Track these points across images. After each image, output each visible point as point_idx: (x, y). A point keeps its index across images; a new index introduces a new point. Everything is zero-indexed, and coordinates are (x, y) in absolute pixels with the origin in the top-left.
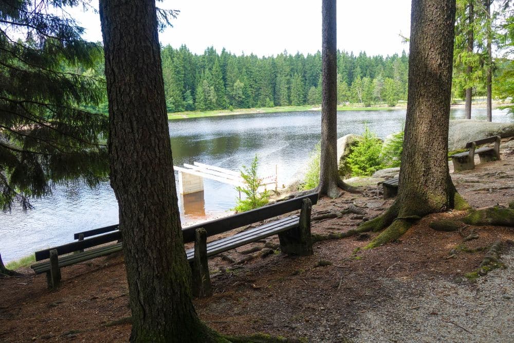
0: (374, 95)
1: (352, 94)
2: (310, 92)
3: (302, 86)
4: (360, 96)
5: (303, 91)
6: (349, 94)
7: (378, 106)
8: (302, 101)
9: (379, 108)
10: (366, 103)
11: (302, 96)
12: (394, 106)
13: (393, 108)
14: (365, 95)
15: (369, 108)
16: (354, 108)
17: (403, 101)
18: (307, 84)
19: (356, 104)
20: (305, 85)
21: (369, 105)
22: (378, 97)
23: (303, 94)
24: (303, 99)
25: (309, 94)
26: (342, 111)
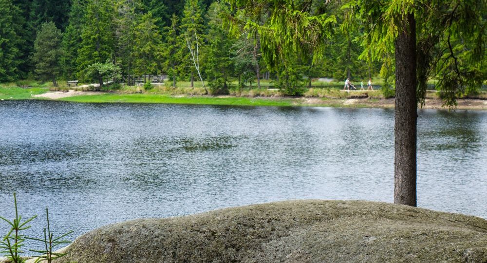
0: (240, 60)
1: (173, 52)
2: (38, 39)
3: (15, 20)
4: (196, 60)
5: (20, 34)
6: (163, 50)
7: (251, 93)
8: (12, 69)
9: (252, 102)
10: (215, 82)
11: (16, 50)
12: (298, 95)
13: (294, 103)
14: (212, 58)
15: (223, 99)
16: (180, 98)
17: (327, 81)
18: (33, 13)
19: (185, 85)
20: (26, 15)
21: (224, 91)
22: (251, 67)
23: (19, 46)
24: (19, 62)
25: (37, 47)
26: (141, 104)
